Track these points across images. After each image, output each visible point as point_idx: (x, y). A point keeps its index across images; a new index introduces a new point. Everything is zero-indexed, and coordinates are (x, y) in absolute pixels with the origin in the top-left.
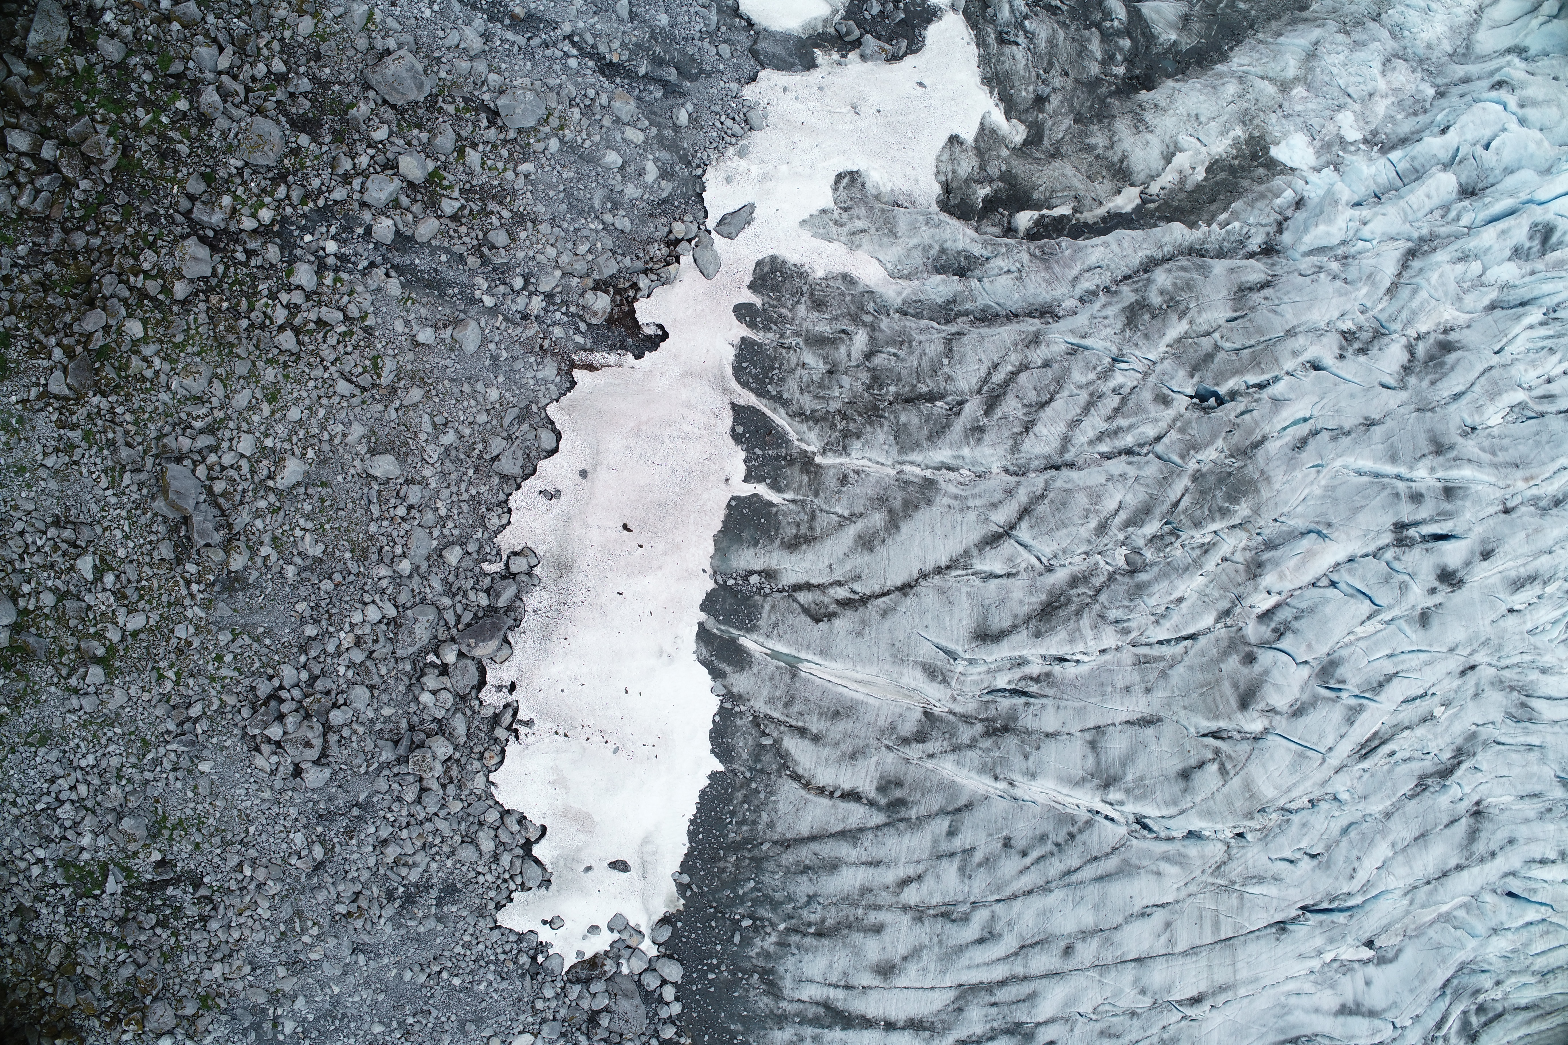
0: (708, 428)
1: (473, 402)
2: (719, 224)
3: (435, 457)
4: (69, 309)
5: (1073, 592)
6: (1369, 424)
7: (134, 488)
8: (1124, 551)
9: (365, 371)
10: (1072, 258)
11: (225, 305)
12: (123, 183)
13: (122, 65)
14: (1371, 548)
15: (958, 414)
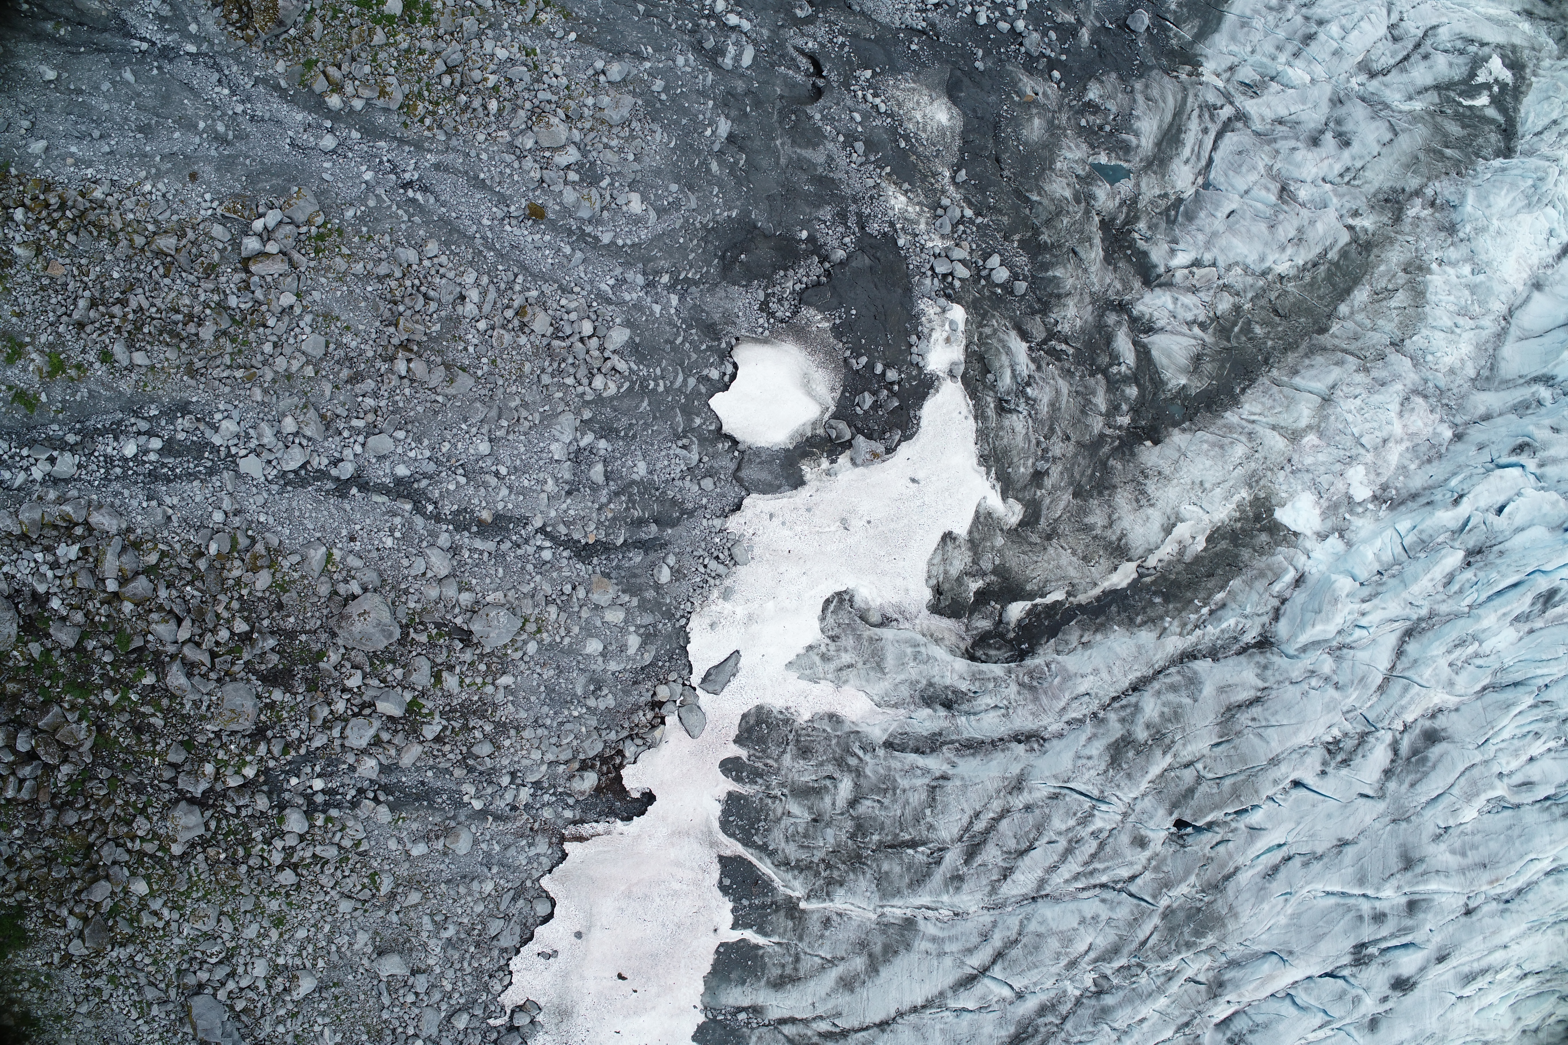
0: (697, 883)
1: (469, 899)
2: (704, 680)
3: (438, 950)
4: (73, 878)
5: (1041, 1021)
6: (1343, 844)
7: (163, 1015)
8: (1093, 975)
9: (364, 887)
10: (1061, 689)
11: (222, 856)
12: (103, 758)
13: (79, 648)
14: (1328, 970)
15: (938, 863)
